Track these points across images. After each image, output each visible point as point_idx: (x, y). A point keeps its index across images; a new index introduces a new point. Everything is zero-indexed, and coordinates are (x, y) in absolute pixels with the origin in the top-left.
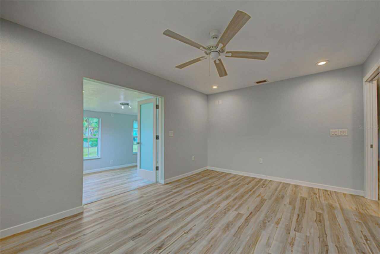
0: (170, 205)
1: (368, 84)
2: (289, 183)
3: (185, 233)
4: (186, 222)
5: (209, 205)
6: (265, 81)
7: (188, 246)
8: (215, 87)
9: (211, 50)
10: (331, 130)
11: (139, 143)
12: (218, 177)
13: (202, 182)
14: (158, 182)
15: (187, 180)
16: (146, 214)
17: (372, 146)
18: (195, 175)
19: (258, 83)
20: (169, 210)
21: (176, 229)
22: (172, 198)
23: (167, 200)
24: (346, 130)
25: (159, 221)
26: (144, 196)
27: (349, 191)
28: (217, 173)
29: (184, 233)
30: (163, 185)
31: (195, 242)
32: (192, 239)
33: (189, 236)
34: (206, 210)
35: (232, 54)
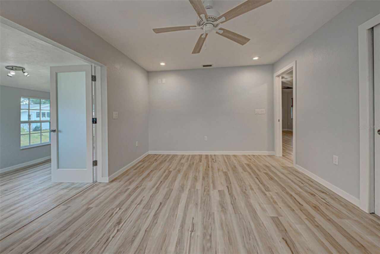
0: (142, 206)
1: (277, 78)
2: (228, 154)
3: (192, 231)
4: (181, 219)
5: (186, 192)
6: (211, 66)
7: (209, 245)
8: (163, 64)
9: (208, 21)
10: (256, 110)
11: (54, 131)
12: (168, 160)
13: (155, 168)
14: (96, 181)
15: (136, 171)
16: (118, 231)
17: (279, 121)
18: (140, 163)
19: (204, 66)
20: (147, 213)
21: (178, 231)
22: (137, 197)
23: (132, 202)
24: (264, 110)
25: (146, 231)
26: (91, 206)
27: (266, 153)
28: (162, 156)
29: (190, 233)
30: (108, 184)
31: (210, 236)
32: (204, 235)
33: (199, 232)
34: (189, 198)
35: (224, 32)
